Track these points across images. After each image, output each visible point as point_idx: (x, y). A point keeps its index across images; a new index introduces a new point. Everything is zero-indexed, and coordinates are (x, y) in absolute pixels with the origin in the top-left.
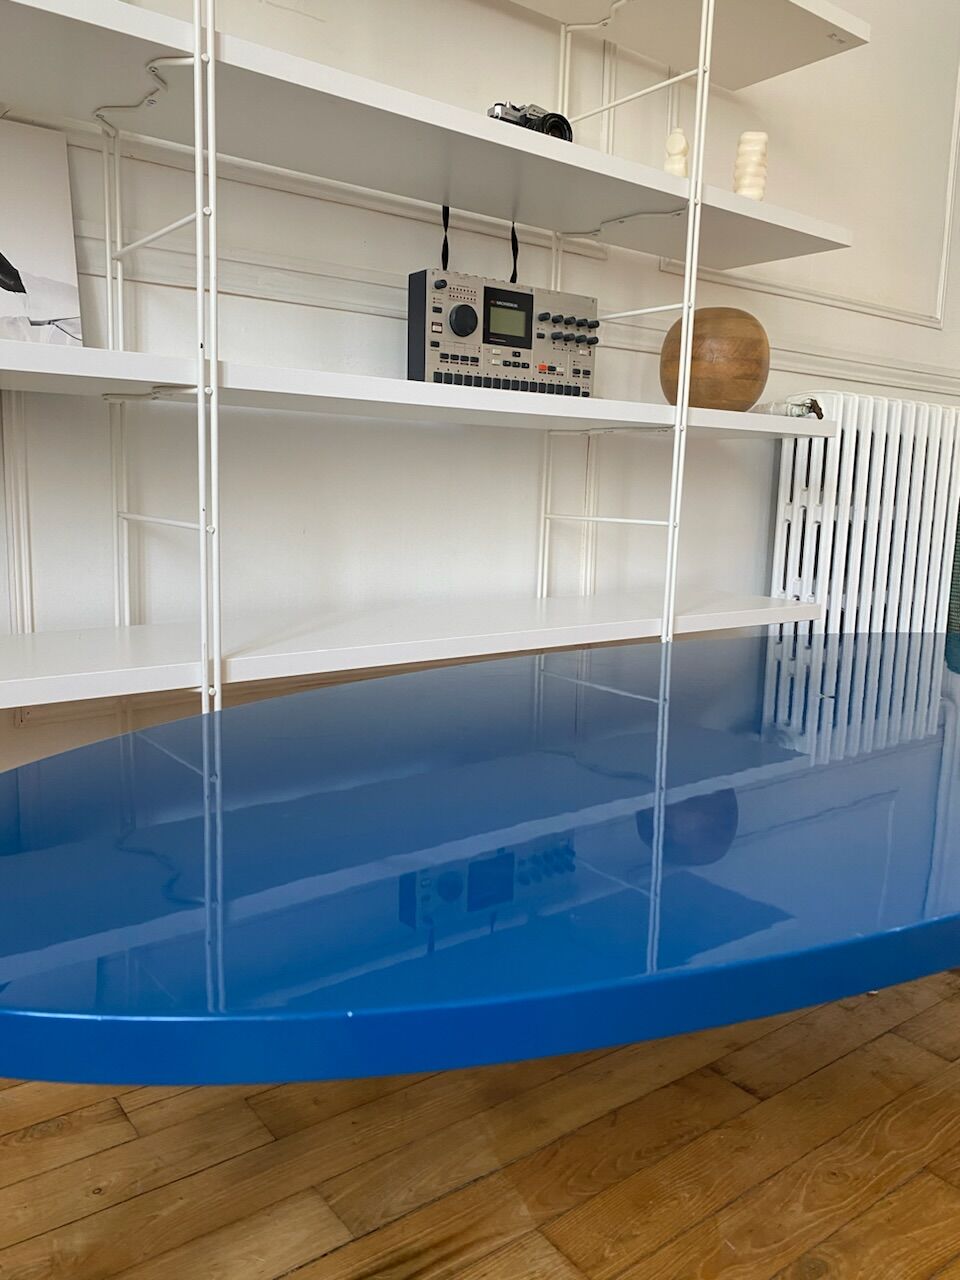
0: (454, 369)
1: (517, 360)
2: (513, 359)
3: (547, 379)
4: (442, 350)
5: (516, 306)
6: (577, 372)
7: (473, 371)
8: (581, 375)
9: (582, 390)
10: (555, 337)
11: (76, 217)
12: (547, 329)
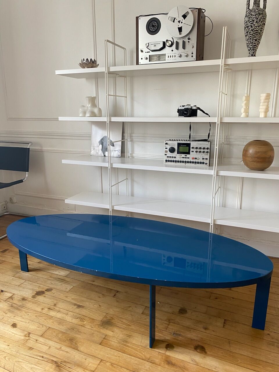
0: (170, 159)
1: (186, 157)
2: (185, 157)
3: (194, 161)
4: (167, 156)
5: (186, 146)
6: (203, 159)
7: (175, 159)
8: (205, 159)
9: (205, 163)
10: (196, 152)
11: (123, 133)
12: (195, 150)
